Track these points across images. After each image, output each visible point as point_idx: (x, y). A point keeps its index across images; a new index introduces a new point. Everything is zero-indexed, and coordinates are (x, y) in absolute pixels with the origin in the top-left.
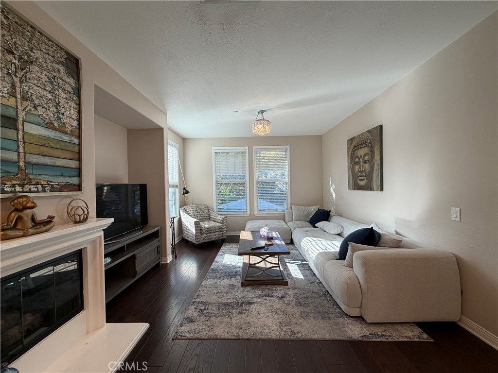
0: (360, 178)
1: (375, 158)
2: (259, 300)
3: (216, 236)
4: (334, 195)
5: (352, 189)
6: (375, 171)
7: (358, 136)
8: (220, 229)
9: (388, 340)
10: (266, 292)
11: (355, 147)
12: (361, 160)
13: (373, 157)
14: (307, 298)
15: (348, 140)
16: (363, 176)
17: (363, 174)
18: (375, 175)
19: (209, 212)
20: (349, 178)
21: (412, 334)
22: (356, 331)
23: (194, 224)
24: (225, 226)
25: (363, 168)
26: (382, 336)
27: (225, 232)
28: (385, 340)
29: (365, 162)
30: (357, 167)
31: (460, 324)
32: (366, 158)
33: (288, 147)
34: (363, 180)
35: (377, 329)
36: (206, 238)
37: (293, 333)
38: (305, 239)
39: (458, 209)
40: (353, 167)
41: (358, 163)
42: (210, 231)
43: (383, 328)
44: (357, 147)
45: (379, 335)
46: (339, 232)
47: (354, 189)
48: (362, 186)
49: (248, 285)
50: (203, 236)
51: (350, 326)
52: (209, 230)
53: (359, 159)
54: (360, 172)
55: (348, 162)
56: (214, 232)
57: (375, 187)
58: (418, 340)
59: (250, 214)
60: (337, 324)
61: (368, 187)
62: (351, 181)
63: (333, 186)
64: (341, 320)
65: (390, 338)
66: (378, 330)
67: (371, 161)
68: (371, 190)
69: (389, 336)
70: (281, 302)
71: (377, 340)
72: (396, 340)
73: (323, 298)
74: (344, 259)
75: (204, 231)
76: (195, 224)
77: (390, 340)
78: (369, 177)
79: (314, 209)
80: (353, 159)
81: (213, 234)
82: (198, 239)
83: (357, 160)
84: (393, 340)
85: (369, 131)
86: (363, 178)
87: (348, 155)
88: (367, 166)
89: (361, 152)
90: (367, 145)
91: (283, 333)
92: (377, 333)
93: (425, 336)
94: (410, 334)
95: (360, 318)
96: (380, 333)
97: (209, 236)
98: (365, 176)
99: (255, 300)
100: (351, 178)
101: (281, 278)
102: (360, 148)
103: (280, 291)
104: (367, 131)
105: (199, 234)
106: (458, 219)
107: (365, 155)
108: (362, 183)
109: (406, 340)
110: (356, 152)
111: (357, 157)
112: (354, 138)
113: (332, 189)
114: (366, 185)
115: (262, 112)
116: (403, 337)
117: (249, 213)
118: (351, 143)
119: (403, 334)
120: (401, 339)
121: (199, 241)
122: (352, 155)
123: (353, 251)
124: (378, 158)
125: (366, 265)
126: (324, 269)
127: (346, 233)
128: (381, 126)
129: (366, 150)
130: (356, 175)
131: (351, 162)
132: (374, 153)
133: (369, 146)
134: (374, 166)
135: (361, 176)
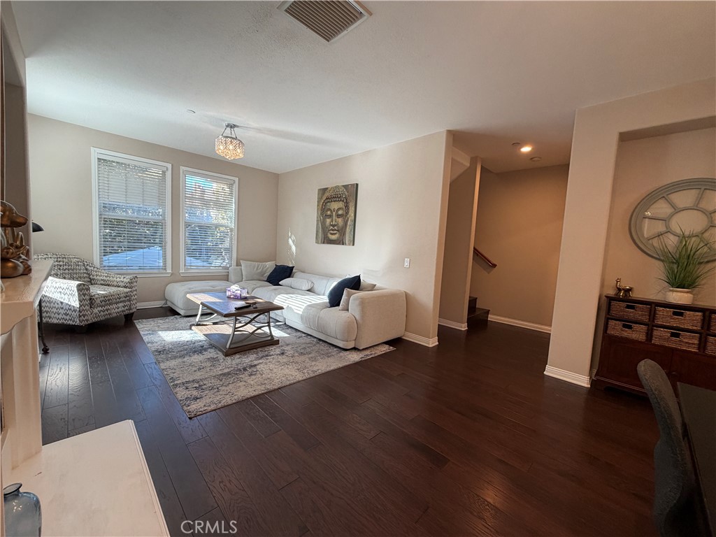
0: (332, 232)
2: (261, 361)
3: (120, 309)
4: (294, 248)
5: (321, 243)
6: (348, 226)
7: (332, 188)
8: (128, 297)
10: (261, 354)
11: (327, 199)
12: (334, 213)
13: (347, 213)
14: (305, 348)
15: (320, 190)
16: (335, 230)
17: (336, 228)
18: (348, 230)
19: (87, 269)
20: (317, 231)
21: (386, 349)
22: (355, 357)
23: (76, 289)
24: (135, 293)
25: (335, 221)
27: (134, 302)
28: (373, 356)
29: (338, 216)
30: (328, 221)
31: (404, 338)
32: (340, 212)
33: (237, 179)
34: (335, 234)
35: (366, 352)
36: (102, 313)
37: (314, 372)
38: (277, 298)
39: (409, 260)
40: (324, 219)
41: (330, 216)
42: (109, 300)
43: (370, 350)
44: (331, 199)
45: (369, 355)
46: (309, 288)
47: (324, 243)
48: (333, 240)
49: (235, 353)
50: (96, 311)
51: (350, 356)
52: (107, 300)
53: (332, 212)
54: (331, 225)
55: (318, 213)
56: (117, 303)
58: (389, 351)
59: (172, 274)
60: (341, 357)
61: (340, 242)
62: (320, 235)
63: (293, 237)
64: (341, 354)
66: (368, 352)
67: (344, 216)
68: (343, 244)
69: (375, 354)
70: (284, 357)
71: (370, 357)
73: (318, 345)
74: (338, 305)
75: (98, 301)
76: (78, 290)
78: (342, 231)
79: (270, 267)
80: (324, 210)
81: (114, 306)
82: (84, 316)
83: (329, 213)
84: (378, 355)
86: (335, 232)
87: (318, 206)
88: (340, 221)
89: (335, 206)
90: (342, 199)
91: (306, 374)
93: (391, 348)
94: (384, 349)
95: (355, 349)
96: (370, 353)
97: (107, 310)
98: (338, 231)
99: (256, 362)
100: (321, 230)
101: (269, 338)
102: (334, 201)
103: (275, 350)
104: (343, 186)
105: (87, 308)
106: (408, 266)
107: (339, 209)
108: (333, 237)
109: (384, 352)
110: (328, 204)
111: (330, 210)
112: (327, 188)
113: (290, 241)
114: (338, 240)
115: (232, 126)
116: (382, 352)
117: (169, 271)
118: (323, 194)
119: (380, 350)
121: (87, 320)
122: (323, 207)
123: (349, 296)
124: (353, 215)
125: (363, 303)
126: (319, 317)
127: (317, 288)
128: (357, 185)
129: (341, 205)
130: (327, 228)
131: (322, 214)
132: (348, 209)
133: (343, 201)
134: (347, 221)
135: (333, 230)
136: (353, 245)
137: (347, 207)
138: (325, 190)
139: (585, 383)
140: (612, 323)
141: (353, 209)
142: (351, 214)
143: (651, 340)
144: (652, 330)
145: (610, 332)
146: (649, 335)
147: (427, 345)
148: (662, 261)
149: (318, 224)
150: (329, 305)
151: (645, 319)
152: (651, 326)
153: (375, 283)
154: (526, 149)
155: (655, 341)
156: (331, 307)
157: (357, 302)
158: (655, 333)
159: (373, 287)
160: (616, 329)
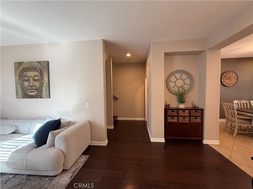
0: (30, 91)
1: (44, 79)
5: (22, 98)
6: (44, 87)
7: (27, 62)
9: (80, 169)
11: (23, 69)
12: (31, 79)
13: (42, 78)
15: (16, 63)
16: (34, 89)
17: (33, 88)
18: (44, 89)
20: (17, 90)
25: (33, 84)
26: (77, 169)
28: (79, 170)
29: (35, 80)
30: (26, 84)
32: (36, 78)
34: (33, 91)
35: (72, 169)
39: (88, 104)
40: (22, 82)
43: (74, 166)
44: (26, 70)
45: (75, 171)
47: (24, 98)
48: (32, 96)
51: (61, 180)
53: (29, 78)
54: (30, 86)
57: (44, 96)
58: (87, 159)
61: (39, 96)
62: (20, 92)
65: (80, 167)
67: (40, 81)
68: (41, 98)
69: (79, 167)
71: (77, 173)
72: (82, 166)
74: (45, 144)
77: (80, 168)
78: (39, 90)
80: (22, 77)
84: (81, 167)
85: (39, 62)
87: (16, 73)
88: (37, 84)
89: (31, 74)
90: (37, 70)
92: (74, 170)
93: (87, 156)
94: (83, 160)
95: (64, 171)
96: (75, 169)
98: (36, 90)
100: (20, 90)
102: (30, 71)
104: (37, 62)
106: (89, 107)
107: (35, 76)
108: (32, 94)
109: (84, 163)
110: (25, 72)
111: (27, 76)
112: (23, 62)
114: (36, 95)
116: (82, 163)
118: (19, 66)
119: (81, 162)
120: (83, 164)
122: (21, 75)
123: (54, 136)
124: (47, 80)
125: (66, 139)
126: (26, 160)
127: (21, 129)
128: (48, 62)
129: (36, 73)
130: (26, 88)
131: (20, 79)
132: (43, 76)
133: (38, 71)
134: (43, 83)
135: (31, 89)
136: (50, 98)
137: (41, 74)
138: (20, 64)
139: (163, 141)
140: (168, 118)
141: (47, 76)
142: (46, 79)
143: (178, 121)
144: (179, 118)
145: (168, 121)
146: (178, 120)
147: (104, 145)
148: (176, 95)
149: (16, 86)
150: (36, 146)
151: (176, 115)
152: (178, 116)
153: (70, 121)
154: (128, 55)
155: (180, 121)
156: (38, 147)
157: (62, 140)
158: (180, 119)
159: (69, 124)
160: (170, 120)
